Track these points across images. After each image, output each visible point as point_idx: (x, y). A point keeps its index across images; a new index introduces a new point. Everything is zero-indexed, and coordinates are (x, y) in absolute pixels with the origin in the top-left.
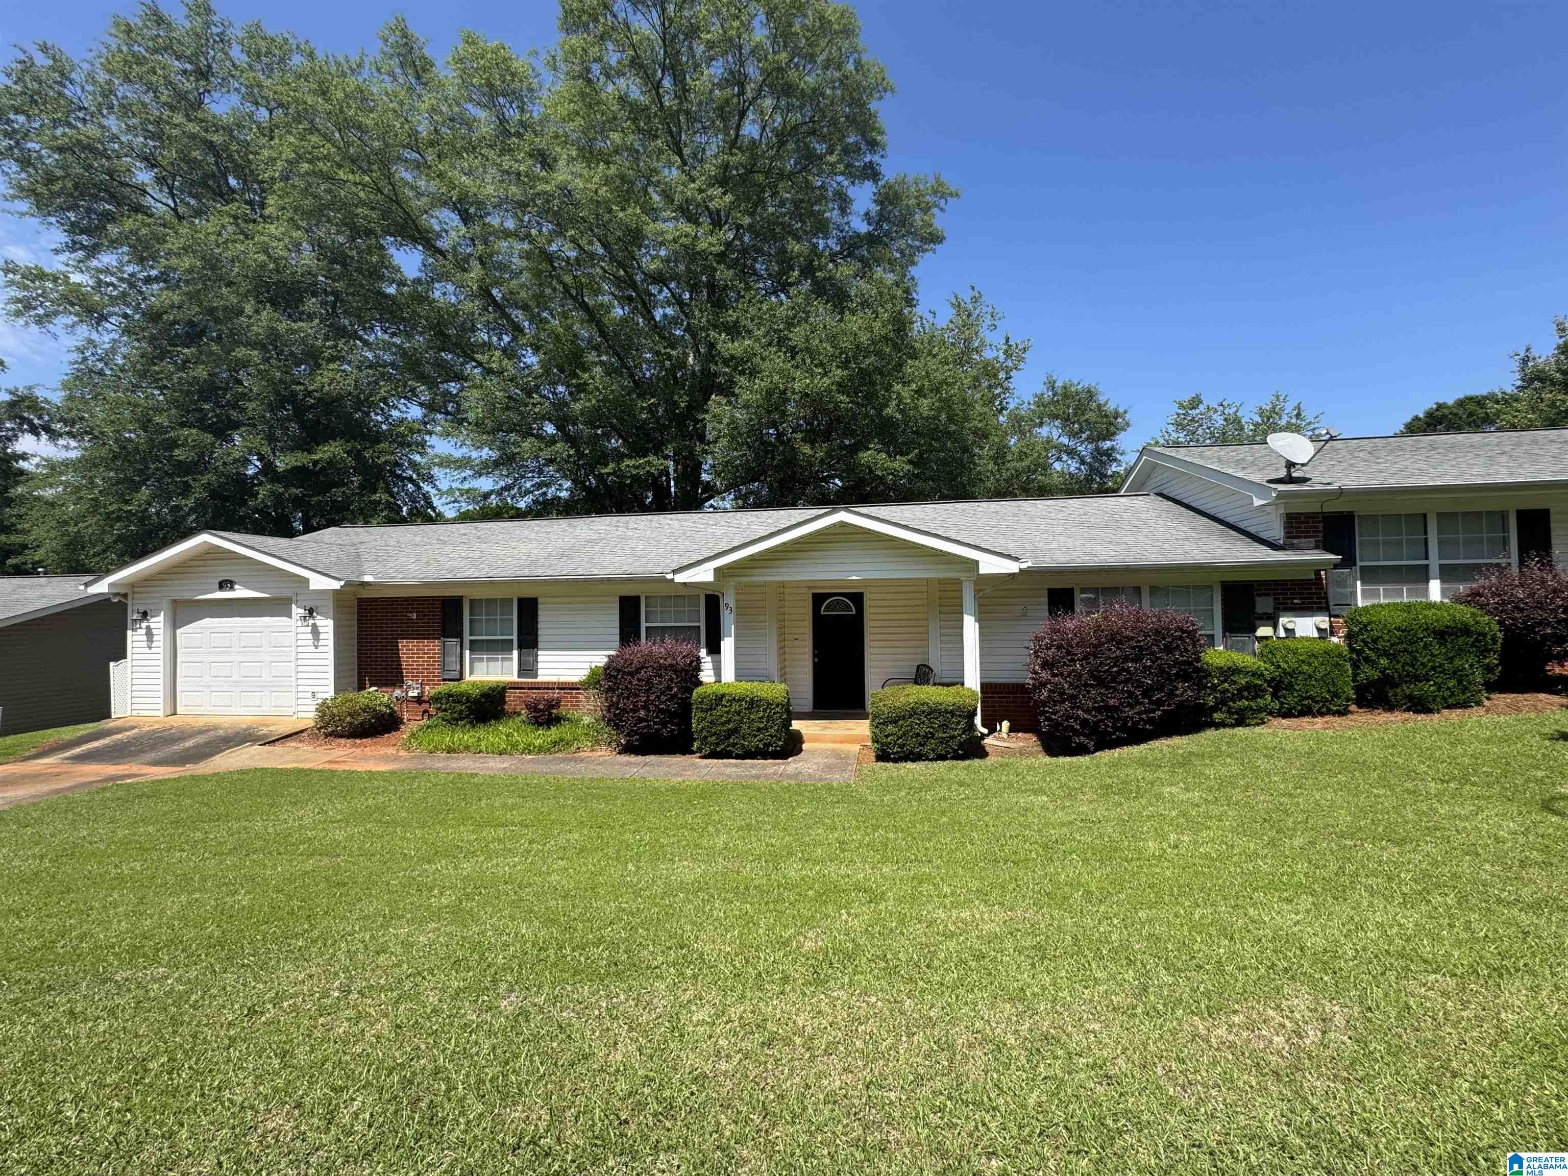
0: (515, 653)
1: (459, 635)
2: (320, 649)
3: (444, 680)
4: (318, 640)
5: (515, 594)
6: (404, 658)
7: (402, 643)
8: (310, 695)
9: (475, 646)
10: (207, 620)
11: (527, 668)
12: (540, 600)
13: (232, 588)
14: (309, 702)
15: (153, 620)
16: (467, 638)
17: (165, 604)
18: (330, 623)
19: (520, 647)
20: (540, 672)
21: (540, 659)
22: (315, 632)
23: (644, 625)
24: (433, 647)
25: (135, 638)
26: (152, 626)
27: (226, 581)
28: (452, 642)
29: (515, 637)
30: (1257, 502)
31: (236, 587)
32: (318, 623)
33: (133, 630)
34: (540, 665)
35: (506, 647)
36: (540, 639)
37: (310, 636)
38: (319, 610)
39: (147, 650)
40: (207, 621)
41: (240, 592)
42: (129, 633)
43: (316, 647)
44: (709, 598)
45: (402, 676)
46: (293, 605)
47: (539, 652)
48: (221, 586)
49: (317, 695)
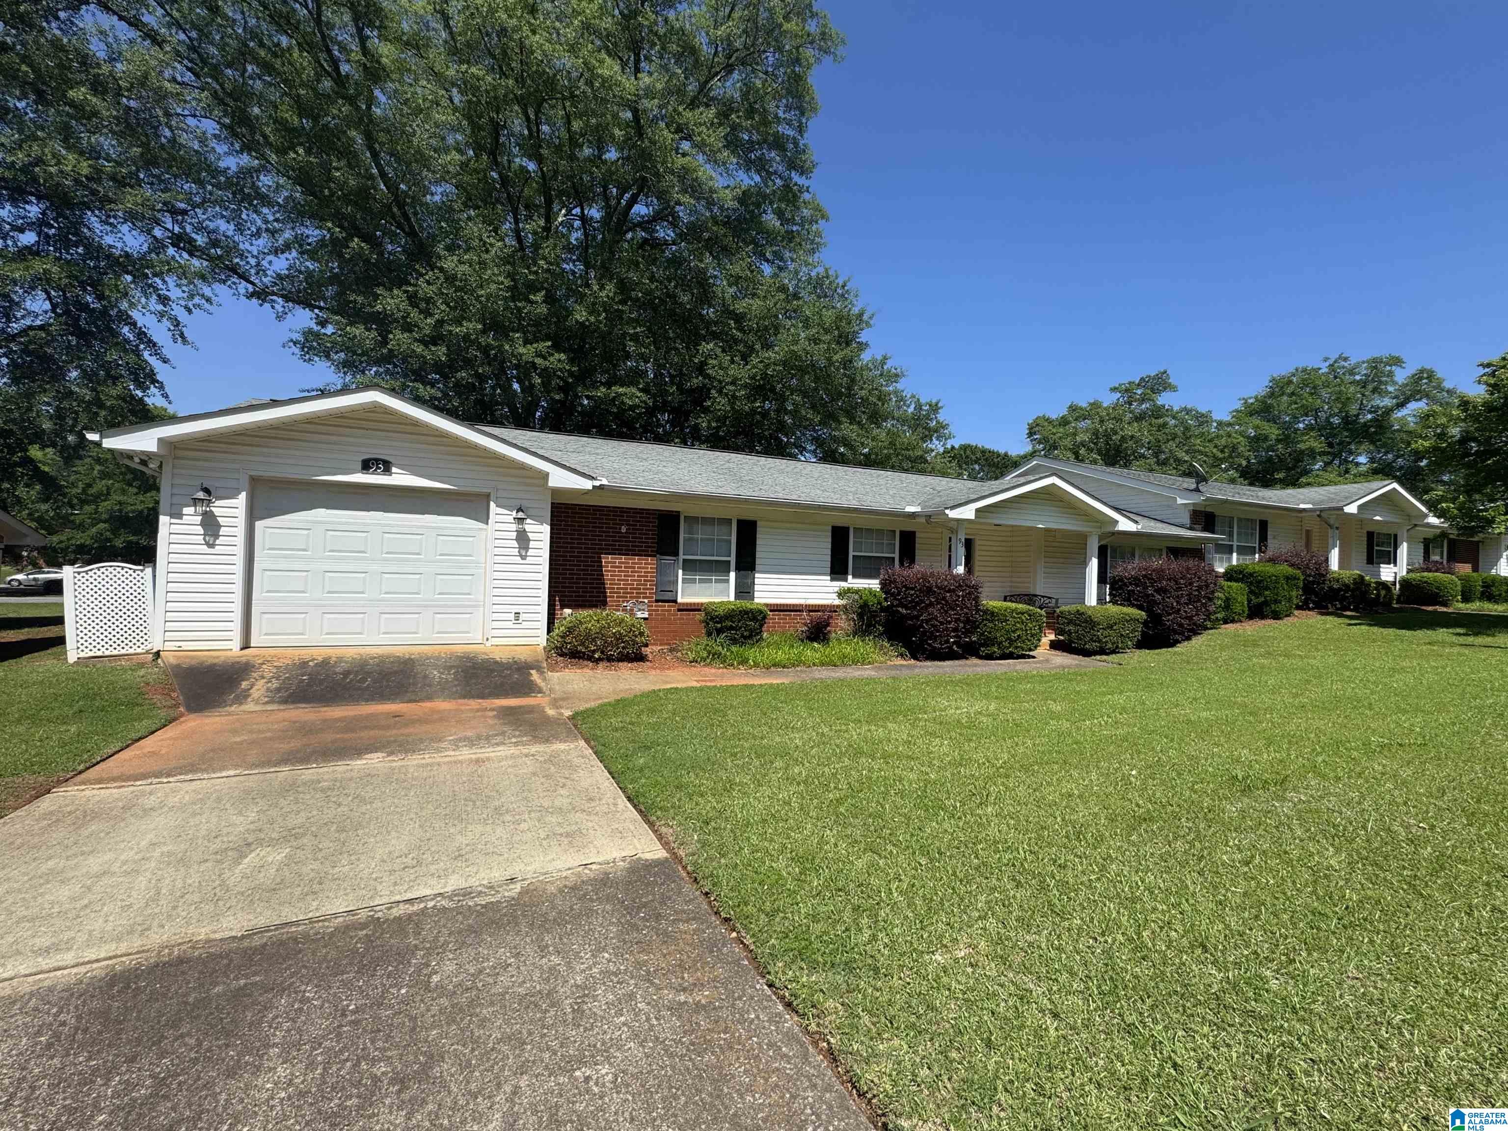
0: (732, 575)
1: (676, 554)
2: (529, 560)
3: (657, 601)
4: (527, 549)
5: (735, 514)
6: (607, 576)
7: (607, 560)
8: (512, 616)
9: (690, 566)
10: (322, 511)
11: (745, 590)
12: (759, 523)
13: (387, 470)
14: (510, 624)
15: (218, 503)
16: (682, 557)
17: (245, 481)
18: (546, 529)
19: (738, 569)
20: (756, 594)
21: (757, 581)
22: (523, 539)
23: (851, 554)
24: (646, 565)
25: (175, 528)
26: (216, 511)
27: (377, 461)
28: (668, 560)
29: (733, 559)
30: (1180, 501)
31: (394, 470)
32: (528, 528)
33: (172, 516)
34: (756, 588)
35: (722, 568)
36: (758, 561)
37: (515, 544)
38: (531, 512)
39: (205, 549)
40: (321, 513)
41: (399, 478)
42: (163, 520)
43: (523, 557)
44: (903, 534)
45: (606, 597)
46: (492, 505)
47: (757, 575)
48: (366, 466)
49: (523, 617)
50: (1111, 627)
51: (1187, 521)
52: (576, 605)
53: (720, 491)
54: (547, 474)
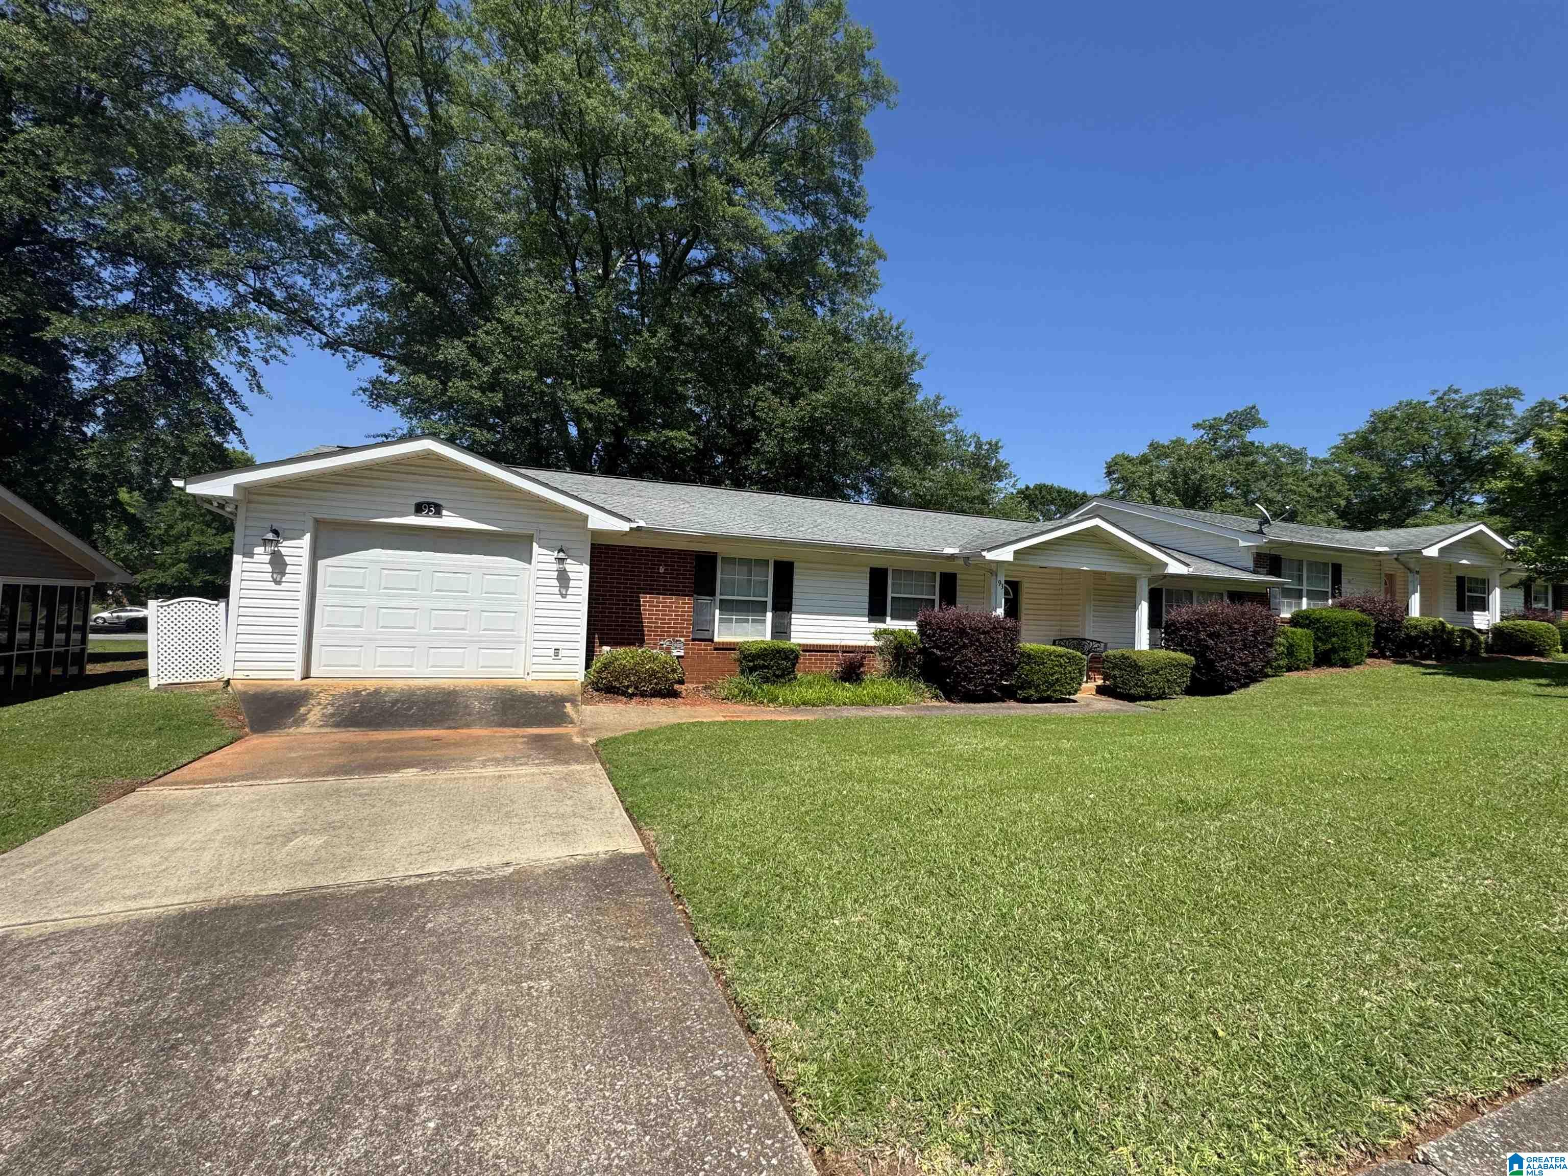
0: (769, 615)
1: (712, 593)
2: (569, 598)
3: (693, 640)
4: (567, 588)
5: (772, 555)
6: (645, 614)
7: (644, 599)
8: (552, 652)
9: (727, 606)
10: (381, 551)
11: (782, 630)
12: (796, 565)
13: (438, 513)
14: (549, 660)
15: (286, 543)
16: (718, 597)
17: (310, 524)
18: (586, 569)
19: (775, 609)
20: (793, 635)
21: (793, 621)
22: (563, 578)
23: (890, 595)
24: (684, 605)
25: (247, 566)
26: (284, 551)
27: (429, 504)
28: (705, 600)
29: (769, 600)
30: (1242, 543)
31: (444, 512)
32: (568, 568)
33: (245, 555)
34: (793, 628)
35: (759, 608)
36: (794, 602)
37: (556, 583)
38: (572, 552)
39: (272, 585)
40: (378, 553)
41: (449, 520)
42: (237, 558)
43: (563, 596)
44: (943, 575)
45: (643, 635)
46: (535, 544)
47: (793, 616)
48: (419, 509)
49: (562, 653)
50: (1157, 672)
51: (1251, 564)
52: (615, 643)
53: (758, 532)
54: (587, 517)
